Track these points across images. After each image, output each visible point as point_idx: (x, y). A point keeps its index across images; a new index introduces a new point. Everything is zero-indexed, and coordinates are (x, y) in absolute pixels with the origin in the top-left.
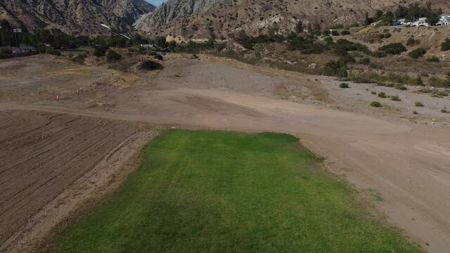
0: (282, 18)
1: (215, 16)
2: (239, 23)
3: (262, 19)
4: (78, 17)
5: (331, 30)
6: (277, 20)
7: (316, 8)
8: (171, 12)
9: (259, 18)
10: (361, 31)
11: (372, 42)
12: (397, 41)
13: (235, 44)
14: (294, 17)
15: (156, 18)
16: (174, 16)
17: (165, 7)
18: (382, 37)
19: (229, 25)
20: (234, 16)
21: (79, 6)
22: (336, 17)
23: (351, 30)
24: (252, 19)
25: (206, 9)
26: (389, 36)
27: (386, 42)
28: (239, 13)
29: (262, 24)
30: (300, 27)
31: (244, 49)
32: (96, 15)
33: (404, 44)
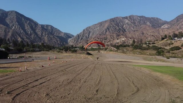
0: (126, 39)
1: (98, 39)
2: (109, 41)
5: (147, 42)
6: (124, 40)
7: (138, 35)
8: (81, 37)
9: (117, 39)
10: (160, 43)
11: (166, 46)
12: (177, 45)
13: (112, 48)
14: (130, 38)
15: (75, 40)
16: (82, 39)
17: (78, 36)
18: (170, 44)
20: (106, 38)
21: (47, 36)
22: (147, 38)
23: (155, 42)
24: (114, 39)
25: (94, 36)
26: (172, 44)
27: (172, 46)
28: (108, 37)
29: (118, 41)
30: (134, 42)
31: (116, 49)
32: (53, 39)
33: (180, 47)
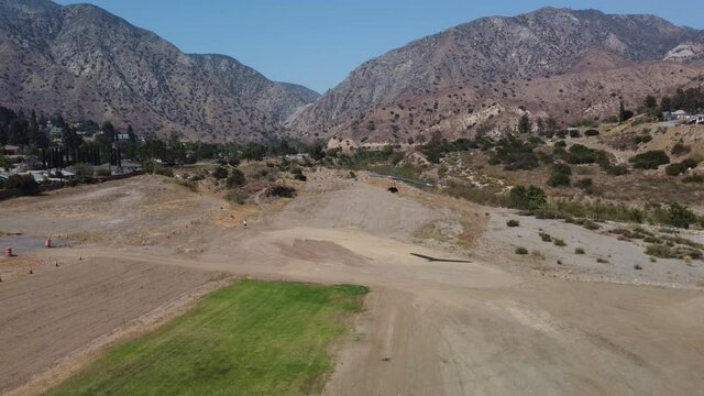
0: (502, 109)
1: (402, 108)
2: (437, 117)
3: (471, 111)
4: (207, 112)
5: (569, 129)
6: (495, 112)
7: (561, 91)
8: (341, 103)
9: (467, 110)
10: (614, 130)
11: (623, 148)
12: (660, 148)
13: (416, 155)
14: (521, 108)
15: (318, 112)
17: (331, 96)
18: (638, 140)
19: (421, 122)
20: (431, 107)
21: (210, 98)
22: (590, 106)
23: (600, 129)
24: (457, 112)
25: (391, 97)
26: (647, 139)
27: (643, 149)
28: (440, 102)
29: (472, 119)
30: (525, 125)
31: (427, 163)
32: (232, 110)
33: (668, 153)
